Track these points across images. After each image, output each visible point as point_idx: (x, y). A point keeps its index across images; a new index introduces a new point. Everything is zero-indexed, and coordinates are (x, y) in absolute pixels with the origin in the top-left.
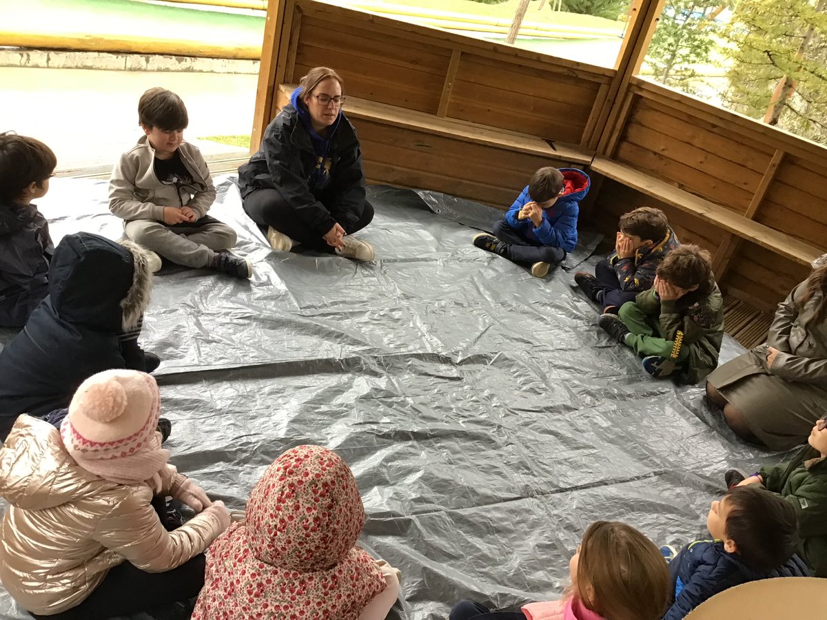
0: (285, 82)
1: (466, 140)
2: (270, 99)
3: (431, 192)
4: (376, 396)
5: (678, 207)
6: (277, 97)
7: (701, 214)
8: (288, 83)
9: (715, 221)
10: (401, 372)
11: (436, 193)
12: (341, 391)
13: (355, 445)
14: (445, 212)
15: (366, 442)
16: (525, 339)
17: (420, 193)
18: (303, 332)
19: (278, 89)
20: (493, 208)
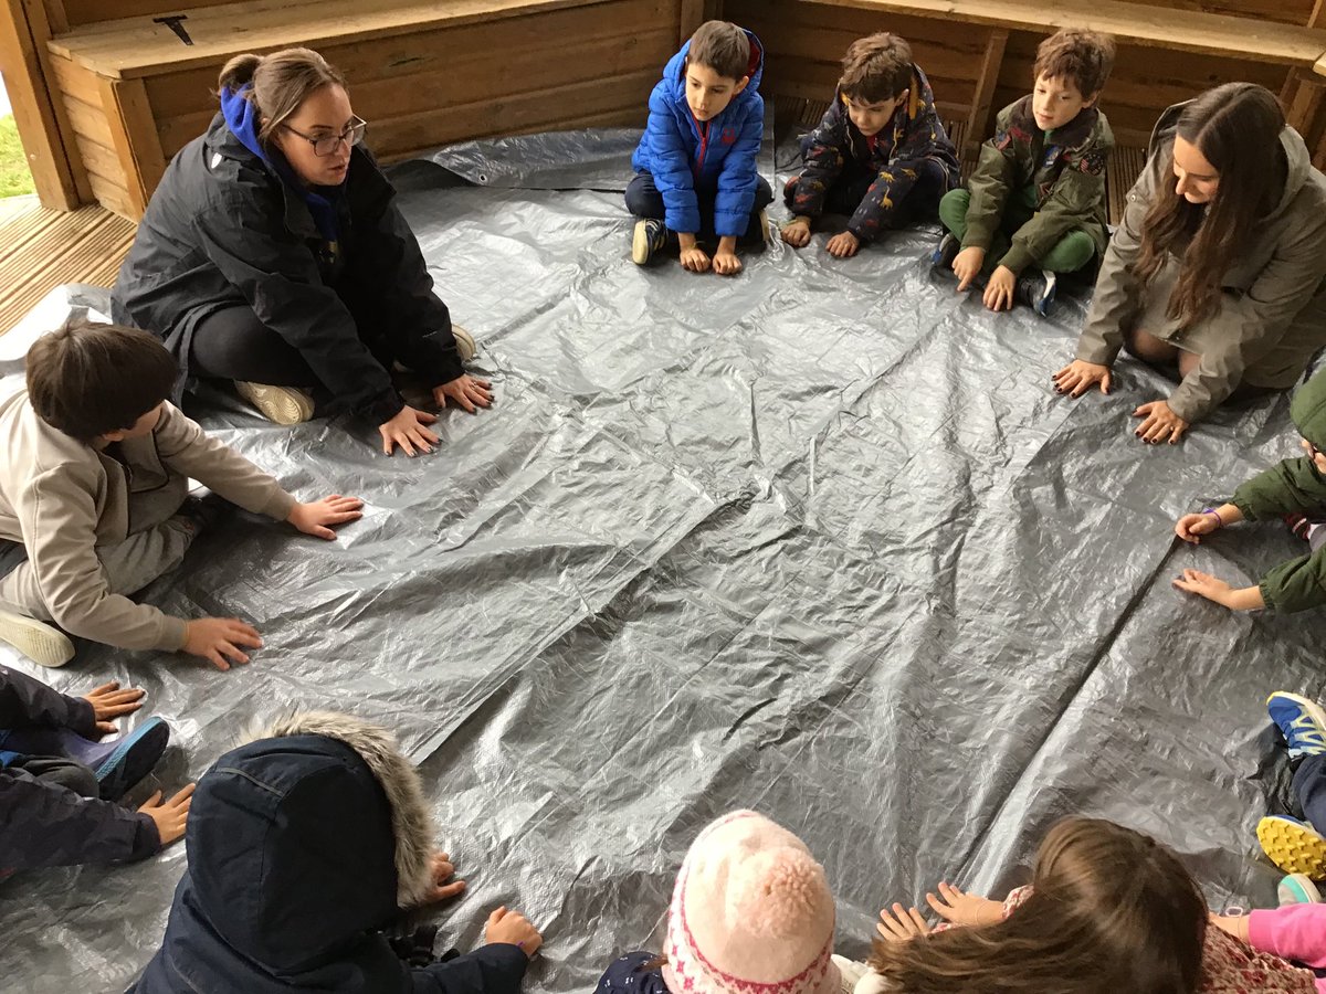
0: (54, 34)
1: (485, 19)
2: (39, 80)
3: (455, 148)
4: (707, 656)
5: (905, 12)
6: (54, 74)
7: (949, 13)
8: (63, 31)
9: (978, 18)
10: (701, 573)
11: (462, 147)
12: (644, 677)
13: (760, 789)
14: (495, 176)
15: (772, 768)
16: (819, 384)
17: (436, 159)
18: (485, 585)
19: (49, 53)
20: (573, 133)
